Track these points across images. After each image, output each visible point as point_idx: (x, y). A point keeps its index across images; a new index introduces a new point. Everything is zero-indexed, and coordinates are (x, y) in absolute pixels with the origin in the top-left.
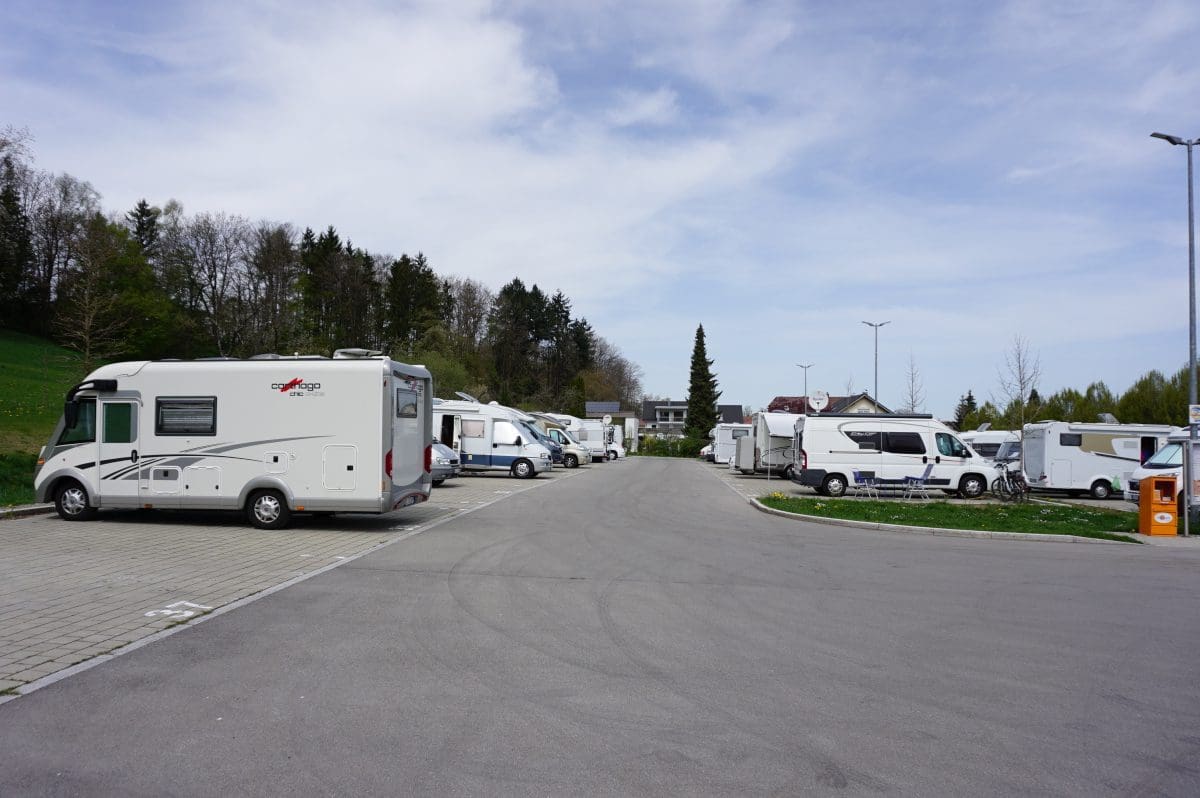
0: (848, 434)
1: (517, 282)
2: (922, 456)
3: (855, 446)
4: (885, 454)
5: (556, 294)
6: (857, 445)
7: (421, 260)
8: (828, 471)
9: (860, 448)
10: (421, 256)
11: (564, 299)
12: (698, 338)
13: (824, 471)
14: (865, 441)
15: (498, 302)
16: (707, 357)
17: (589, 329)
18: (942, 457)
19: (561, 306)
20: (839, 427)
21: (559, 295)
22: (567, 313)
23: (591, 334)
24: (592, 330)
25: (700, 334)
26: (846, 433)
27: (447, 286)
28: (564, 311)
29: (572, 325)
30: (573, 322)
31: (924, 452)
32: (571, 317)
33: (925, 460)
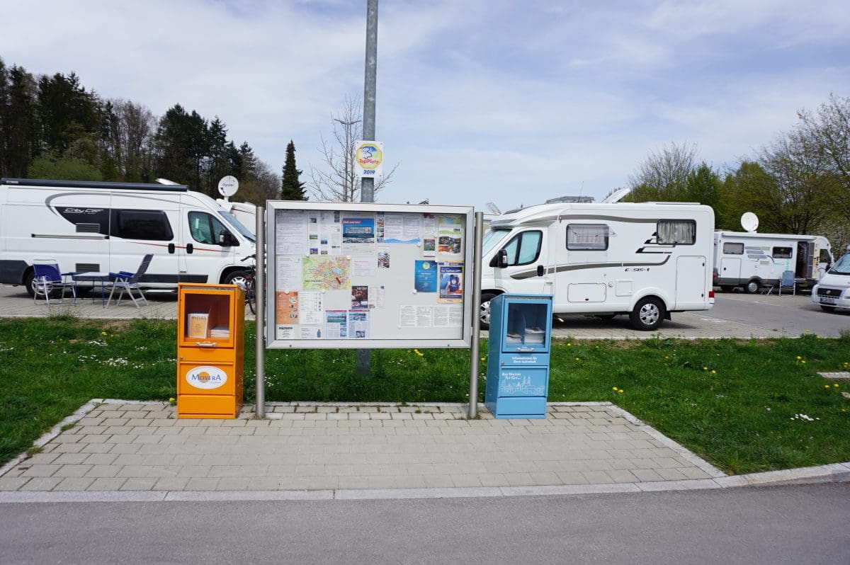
0: (61, 210)
1: (178, 107)
2: (167, 243)
3: (71, 228)
4: (114, 240)
5: (215, 120)
6: (74, 227)
7: (74, 79)
8: (30, 264)
9: (79, 230)
10: (73, 75)
11: (220, 124)
12: (288, 151)
13: (22, 263)
14: (83, 220)
15: (163, 123)
16: (297, 168)
17: (250, 150)
18: (196, 244)
19: (220, 130)
20: (48, 201)
21: (217, 121)
22: (225, 136)
23: (251, 155)
24: (252, 151)
25: (291, 149)
26: (57, 208)
27: (109, 106)
28: (221, 134)
29: (228, 146)
30: (228, 143)
31: (171, 237)
32: (226, 139)
33: (172, 249)
